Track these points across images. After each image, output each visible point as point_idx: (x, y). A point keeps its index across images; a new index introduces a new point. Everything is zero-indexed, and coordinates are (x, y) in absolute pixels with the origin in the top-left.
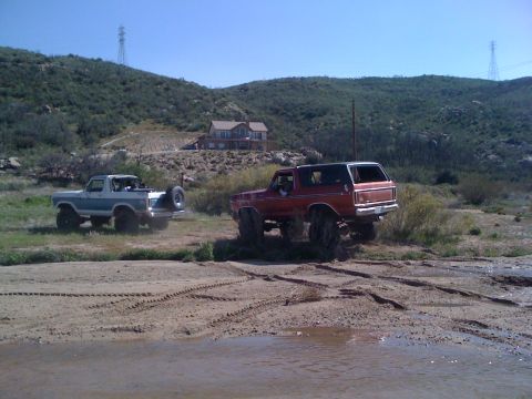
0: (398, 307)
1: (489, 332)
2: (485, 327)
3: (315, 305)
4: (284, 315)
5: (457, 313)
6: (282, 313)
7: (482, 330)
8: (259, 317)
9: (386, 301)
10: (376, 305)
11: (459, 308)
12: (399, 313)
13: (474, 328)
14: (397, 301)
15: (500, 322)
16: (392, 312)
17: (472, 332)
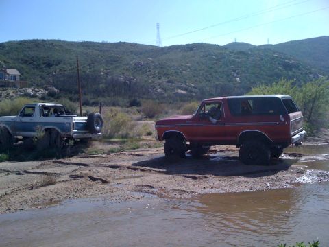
0: (104, 182)
1: (154, 190)
2: (153, 187)
3: (52, 187)
4: (30, 196)
5: (138, 181)
6: (28, 195)
7: (152, 190)
8: (12, 199)
9: (97, 179)
10: (91, 182)
11: (139, 179)
12: (105, 186)
13: (147, 189)
14: (103, 179)
15: (161, 184)
16: (101, 186)
17: (146, 192)
